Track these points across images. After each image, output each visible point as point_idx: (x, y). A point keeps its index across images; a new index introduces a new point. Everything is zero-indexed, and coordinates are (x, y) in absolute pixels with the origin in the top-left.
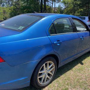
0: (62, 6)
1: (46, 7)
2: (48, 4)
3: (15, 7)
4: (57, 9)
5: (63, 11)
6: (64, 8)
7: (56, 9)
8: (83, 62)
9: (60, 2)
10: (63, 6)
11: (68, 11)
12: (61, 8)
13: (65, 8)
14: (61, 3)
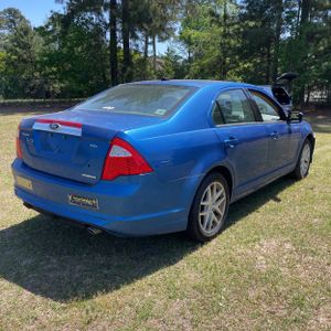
0: (177, 52)
1: (132, 56)
2: (137, 46)
3: (14, 57)
4: (163, 62)
5: (182, 69)
6: (186, 57)
7: (160, 63)
8: (279, 196)
9: (172, 39)
10: (182, 52)
11: (202, 70)
12: (177, 57)
13: (190, 59)
14: (176, 41)
